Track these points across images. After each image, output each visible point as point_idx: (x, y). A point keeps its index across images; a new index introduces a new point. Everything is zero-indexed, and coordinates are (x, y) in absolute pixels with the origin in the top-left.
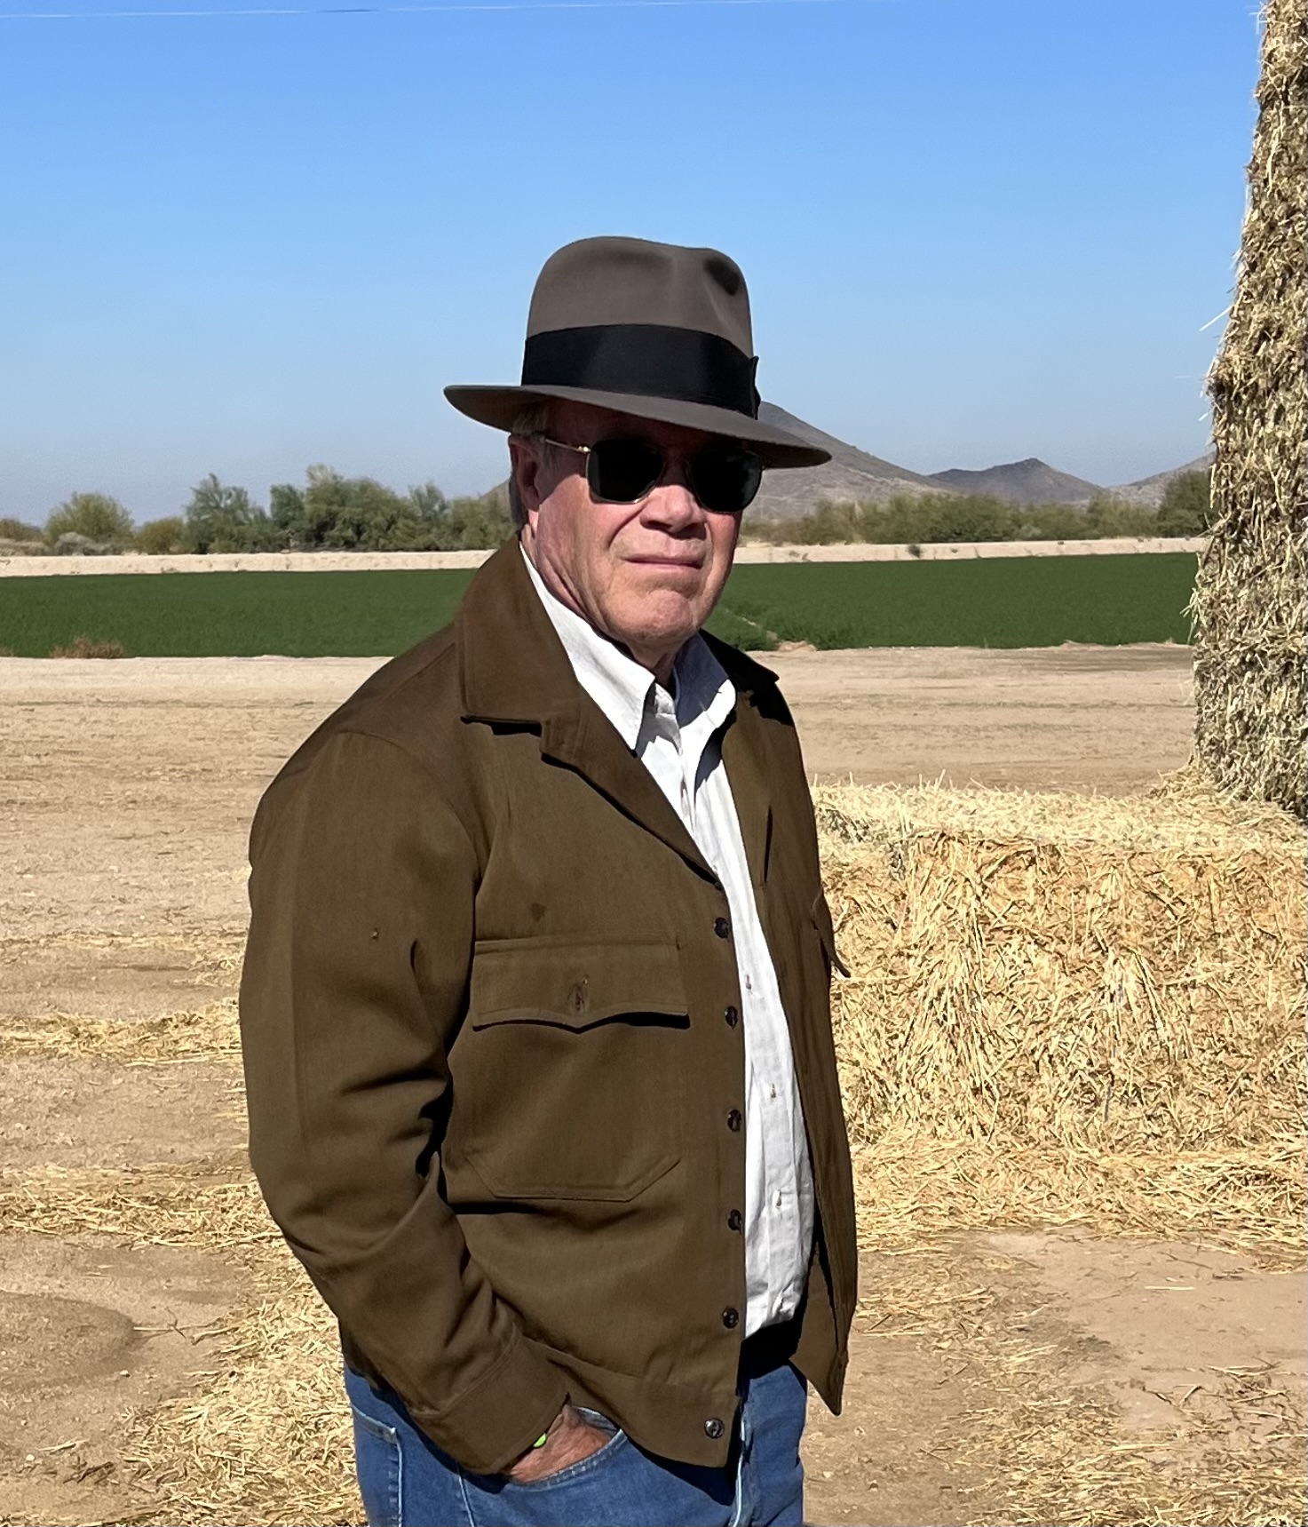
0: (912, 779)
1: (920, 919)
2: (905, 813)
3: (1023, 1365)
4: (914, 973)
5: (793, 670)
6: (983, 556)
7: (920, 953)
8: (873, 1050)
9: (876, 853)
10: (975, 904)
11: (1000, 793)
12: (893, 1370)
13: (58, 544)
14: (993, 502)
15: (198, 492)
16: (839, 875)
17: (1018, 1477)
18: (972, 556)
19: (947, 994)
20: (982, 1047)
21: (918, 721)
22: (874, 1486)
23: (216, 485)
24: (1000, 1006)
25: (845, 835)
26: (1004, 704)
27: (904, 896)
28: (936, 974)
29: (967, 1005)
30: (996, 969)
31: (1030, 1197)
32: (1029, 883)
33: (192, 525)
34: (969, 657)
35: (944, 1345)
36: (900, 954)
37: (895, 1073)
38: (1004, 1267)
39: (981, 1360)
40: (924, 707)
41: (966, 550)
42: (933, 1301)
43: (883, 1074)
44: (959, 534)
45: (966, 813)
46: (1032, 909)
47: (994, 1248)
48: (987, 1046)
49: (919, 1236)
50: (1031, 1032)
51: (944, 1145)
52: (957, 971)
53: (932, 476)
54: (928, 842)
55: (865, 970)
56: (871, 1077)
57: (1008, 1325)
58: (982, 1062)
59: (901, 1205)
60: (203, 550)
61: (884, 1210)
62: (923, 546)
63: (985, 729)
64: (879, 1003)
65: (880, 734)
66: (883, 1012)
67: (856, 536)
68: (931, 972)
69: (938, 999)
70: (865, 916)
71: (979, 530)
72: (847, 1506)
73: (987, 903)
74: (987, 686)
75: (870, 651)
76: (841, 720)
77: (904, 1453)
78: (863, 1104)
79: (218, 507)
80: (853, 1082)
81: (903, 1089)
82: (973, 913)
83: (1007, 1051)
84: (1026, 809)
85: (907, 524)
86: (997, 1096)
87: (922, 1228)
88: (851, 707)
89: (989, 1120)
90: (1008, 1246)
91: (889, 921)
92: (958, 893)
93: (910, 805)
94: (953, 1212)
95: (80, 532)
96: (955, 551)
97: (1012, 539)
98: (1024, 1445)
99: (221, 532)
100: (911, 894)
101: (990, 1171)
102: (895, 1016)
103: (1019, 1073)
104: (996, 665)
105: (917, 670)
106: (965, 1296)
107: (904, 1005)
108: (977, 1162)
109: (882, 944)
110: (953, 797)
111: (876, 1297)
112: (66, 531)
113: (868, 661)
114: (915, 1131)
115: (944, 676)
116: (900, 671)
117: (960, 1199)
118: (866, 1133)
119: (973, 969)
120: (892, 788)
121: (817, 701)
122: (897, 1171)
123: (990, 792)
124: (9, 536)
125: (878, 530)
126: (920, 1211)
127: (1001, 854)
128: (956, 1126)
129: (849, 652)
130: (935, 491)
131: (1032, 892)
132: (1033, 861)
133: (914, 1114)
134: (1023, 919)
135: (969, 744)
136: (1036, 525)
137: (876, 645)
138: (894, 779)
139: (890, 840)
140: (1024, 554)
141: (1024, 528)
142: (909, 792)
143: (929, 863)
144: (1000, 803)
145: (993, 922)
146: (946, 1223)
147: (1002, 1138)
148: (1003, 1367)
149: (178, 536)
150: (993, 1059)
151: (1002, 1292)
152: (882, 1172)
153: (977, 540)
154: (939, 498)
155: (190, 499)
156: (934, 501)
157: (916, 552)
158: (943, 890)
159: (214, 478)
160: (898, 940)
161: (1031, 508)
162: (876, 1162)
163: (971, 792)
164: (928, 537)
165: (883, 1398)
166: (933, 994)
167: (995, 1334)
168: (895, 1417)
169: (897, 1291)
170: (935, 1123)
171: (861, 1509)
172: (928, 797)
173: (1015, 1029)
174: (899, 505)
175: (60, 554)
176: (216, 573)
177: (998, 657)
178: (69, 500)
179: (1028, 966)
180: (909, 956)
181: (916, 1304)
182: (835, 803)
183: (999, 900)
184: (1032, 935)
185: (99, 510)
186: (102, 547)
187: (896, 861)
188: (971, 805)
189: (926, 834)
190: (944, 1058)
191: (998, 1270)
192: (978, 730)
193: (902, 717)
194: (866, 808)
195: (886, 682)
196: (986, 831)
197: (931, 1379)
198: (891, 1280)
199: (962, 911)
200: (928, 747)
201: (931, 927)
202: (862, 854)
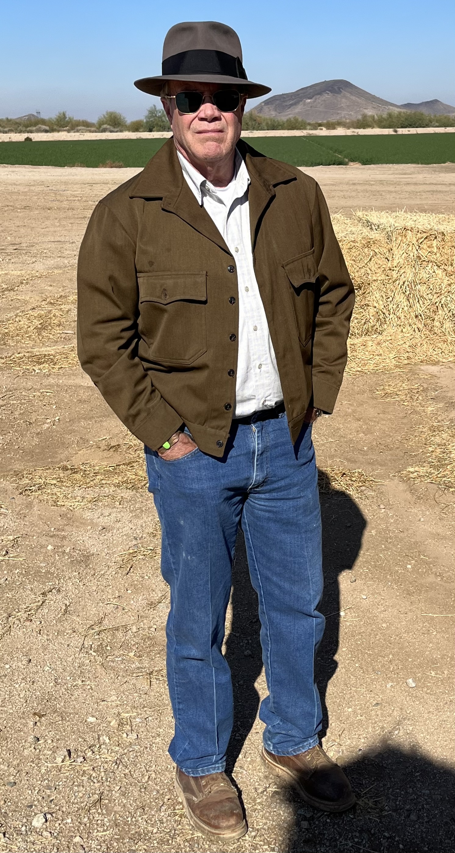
0: (394, 209)
1: (397, 258)
2: (392, 221)
3: (433, 410)
4: (395, 276)
5: (353, 172)
6: (419, 133)
7: (397, 269)
8: (381, 303)
9: (382, 235)
10: (416, 252)
11: (424, 214)
12: (388, 412)
13: (101, 129)
14: (422, 114)
15: (149, 111)
16: (369, 242)
17: (431, 449)
18: (415, 133)
19: (406, 283)
20: (418, 301)
21: (397, 189)
22: (381, 452)
23: (155, 108)
24: (425, 287)
25: (371, 229)
26: (426, 184)
27: (392, 250)
28: (403, 276)
29: (413, 287)
30: (424, 275)
31: (435, 353)
32: (434, 245)
33: (147, 122)
34: (414, 167)
35: (405, 404)
36: (390, 269)
37: (389, 310)
38: (426, 377)
39: (418, 409)
40: (399, 185)
41: (413, 131)
42: (401, 389)
43: (384, 311)
44: (411, 125)
45: (413, 221)
46: (436, 254)
47: (422, 370)
48: (420, 301)
49: (396, 366)
50: (435, 296)
51: (405, 335)
52: (410, 276)
53: (402, 105)
54: (400, 231)
55: (378, 275)
56: (380, 312)
57: (427, 397)
58: (419, 307)
59: (391, 355)
60: (151, 131)
61: (385, 357)
62: (398, 129)
63: (420, 192)
64: (383, 286)
65: (383, 194)
66: (384, 289)
67: (375, 126)
68: (401, 276)
69: (403, 285)
70: (378, 256)
71: (418, 123)
72: (372, 459)
73: (420, 252)
74: (420, 177)
75: (380, 165)
76: (370, 189)
77: (392, 441)
78: (378, 321)
79: (156, 116)
80: (374, 313)
81: (391, 316)
82: (415, 255)
83: (427, 303)
84: (433, 220)
85: (393, 122)
86: (424, 318)
87: (397, 363)
88: (373, 185)
89: (421, 326)
90: (427, 370)
91: (386, 258)
92: (410, 248)
93: (394, 218)
94: (408, 358)
95: (109, 125)
96: (409, 131)
97: (429, 127)
98: (433, 438)
99: (157, 124)
100: (394, 249)
101: (421, 344)
102: (389, 291)
103: (431, 310)
104: (423, 170)
105: (396, 172)
106: (412, 387)
107: (392, 287)
108: (417, 341)
109: (384, 266)
110: (408, 215)
111: (382, 387)
112: (103, 124)
113: (379, 169)
114: (395, 330)
115: (405, 174)
116: (390, 172)
117: (411, 354)
118: (379, 331)
119: (415, 274)
120: (387, 212)
121: (362, 182)
122: (389, 345)
123: (421, 214)
124: (84, 126)
125: (383, 124)
126: (397, 358)
127: (425, 235)
128: (409, 328)
129: (372, 166)
130: (403, 110)
131: (436, 248)
132: (436, 238)
133: (395, 325)
134: (433, 257)
135: (414, 197)
136: (437, 122)
137: (382, 163)
138: (388, 209)
139: (387, 230)
140: (433, 132)
141: (433, 123)
142: (393, 214)
143: (400, 238)
144: (425, 218)
145: (422, 258)
146: (406, 362)
147: (425, 332)
148: (426, 411)
149: (142, 126)
150: (422, 306)
151: (425, 386)
152: (384, 344)
153: (417, 127)
154: (404, 113)
155: (146, 113)
156: (402, 114)
157: (396, 131)
158: (405, 247)
159: (155, 106)
160: (389, 265)
161: (435, 116)
162: (382, 341)
163: (415, 214)
164: (400, 126)
165: (384, 422)
166: (401, 283)
167: (423, 400)
168: (388, 429)
169: (389, 385)
170: (402, 328)
171: (377, 460)
172: (400, 216)
173: (430, 295)
174: (390, 115)
175: (102, 132)
176: (155, 139)
177: (423, 167)
178: (105, 113)
179: (434, 274)
180: (393, 270)
181: (396, 390)
182: (368, 218)
183: (424, 251)
184: (436, 263)
185: (115, 117)
186: (116, 130)
187: (389, 238)
188: (415, 218)
189: (399, 228)
190: (405, 305)
191: (424, 378)
192: (417, 192)
193: (392, 188)
194: (379, 219)
195: (385, 176)
196: (420, 227)
197: (401, 415)
198: (387, 382)
199: (412, 255)
200: (400, 198)
201: (401, 260)
202: (377, 235)
